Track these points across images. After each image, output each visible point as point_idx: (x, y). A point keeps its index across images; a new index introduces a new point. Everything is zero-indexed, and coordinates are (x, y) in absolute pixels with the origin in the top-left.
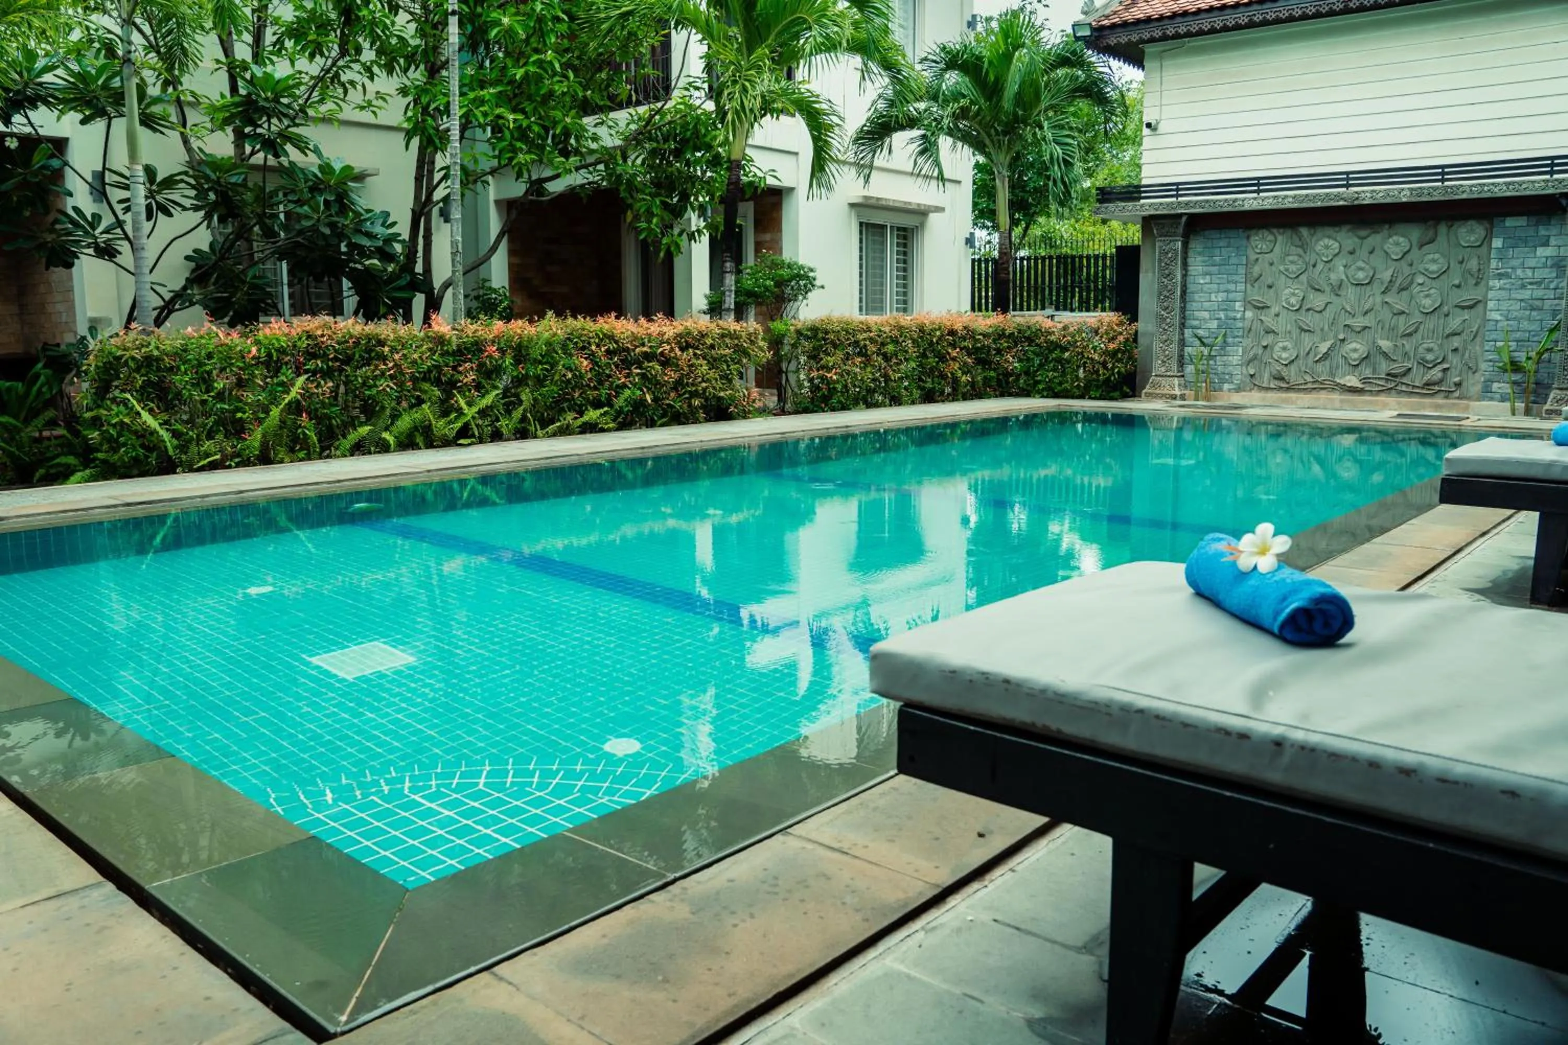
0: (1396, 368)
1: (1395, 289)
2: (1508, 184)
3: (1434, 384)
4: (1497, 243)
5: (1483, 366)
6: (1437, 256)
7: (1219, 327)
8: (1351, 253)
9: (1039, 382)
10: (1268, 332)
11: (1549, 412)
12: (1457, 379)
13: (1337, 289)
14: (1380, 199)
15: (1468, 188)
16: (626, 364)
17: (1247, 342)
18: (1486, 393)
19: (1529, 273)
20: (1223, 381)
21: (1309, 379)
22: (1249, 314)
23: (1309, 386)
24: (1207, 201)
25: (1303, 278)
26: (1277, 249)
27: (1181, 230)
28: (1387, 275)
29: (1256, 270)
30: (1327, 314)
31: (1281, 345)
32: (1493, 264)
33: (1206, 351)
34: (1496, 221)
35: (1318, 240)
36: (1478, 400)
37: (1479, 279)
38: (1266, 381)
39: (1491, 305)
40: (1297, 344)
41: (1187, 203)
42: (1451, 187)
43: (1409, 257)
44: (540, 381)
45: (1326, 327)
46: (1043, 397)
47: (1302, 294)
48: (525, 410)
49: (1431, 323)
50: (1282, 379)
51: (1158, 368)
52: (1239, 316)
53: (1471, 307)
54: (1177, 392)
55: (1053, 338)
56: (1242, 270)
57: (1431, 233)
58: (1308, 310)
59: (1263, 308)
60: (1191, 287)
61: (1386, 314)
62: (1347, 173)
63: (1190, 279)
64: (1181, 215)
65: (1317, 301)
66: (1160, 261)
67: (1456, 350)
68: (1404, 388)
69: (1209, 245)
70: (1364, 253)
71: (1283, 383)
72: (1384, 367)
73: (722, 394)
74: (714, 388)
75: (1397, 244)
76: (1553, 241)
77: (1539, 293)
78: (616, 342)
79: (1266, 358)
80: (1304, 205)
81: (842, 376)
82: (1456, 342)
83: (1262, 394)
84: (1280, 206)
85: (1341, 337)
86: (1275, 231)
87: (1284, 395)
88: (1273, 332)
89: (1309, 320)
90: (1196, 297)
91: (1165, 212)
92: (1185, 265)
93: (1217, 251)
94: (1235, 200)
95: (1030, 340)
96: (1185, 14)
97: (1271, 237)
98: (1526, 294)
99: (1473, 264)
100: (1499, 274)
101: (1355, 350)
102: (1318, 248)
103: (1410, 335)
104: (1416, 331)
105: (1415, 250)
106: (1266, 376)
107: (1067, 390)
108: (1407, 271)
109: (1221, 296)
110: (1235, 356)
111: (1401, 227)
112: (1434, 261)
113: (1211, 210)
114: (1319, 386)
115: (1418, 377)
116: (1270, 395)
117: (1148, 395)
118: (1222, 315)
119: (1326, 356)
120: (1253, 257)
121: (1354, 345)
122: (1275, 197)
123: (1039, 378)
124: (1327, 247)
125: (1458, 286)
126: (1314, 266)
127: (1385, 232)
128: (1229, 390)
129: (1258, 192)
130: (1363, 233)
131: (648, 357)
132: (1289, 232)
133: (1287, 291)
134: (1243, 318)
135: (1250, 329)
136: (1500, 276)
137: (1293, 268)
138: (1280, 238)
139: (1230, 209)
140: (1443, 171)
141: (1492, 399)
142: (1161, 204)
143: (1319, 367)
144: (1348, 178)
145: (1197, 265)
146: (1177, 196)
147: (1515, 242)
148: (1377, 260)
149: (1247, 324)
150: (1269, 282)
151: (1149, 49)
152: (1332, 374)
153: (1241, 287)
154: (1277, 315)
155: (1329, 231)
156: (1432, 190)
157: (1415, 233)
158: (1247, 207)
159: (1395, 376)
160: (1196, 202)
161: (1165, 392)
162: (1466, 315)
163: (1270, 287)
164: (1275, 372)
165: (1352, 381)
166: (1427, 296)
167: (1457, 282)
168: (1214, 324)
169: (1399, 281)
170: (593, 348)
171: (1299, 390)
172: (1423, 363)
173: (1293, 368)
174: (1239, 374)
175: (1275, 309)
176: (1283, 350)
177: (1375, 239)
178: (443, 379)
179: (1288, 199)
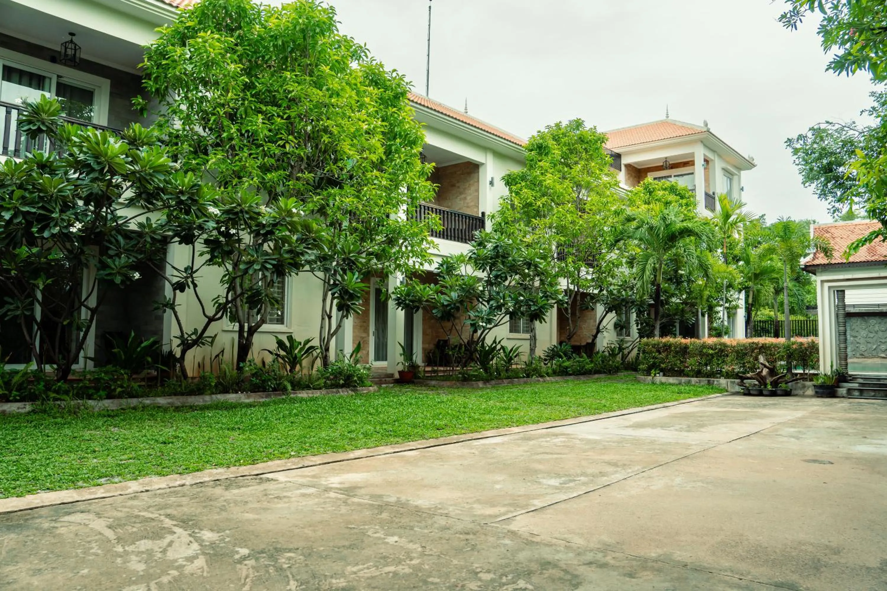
8: (880, 323)
10: (858, 343)
13: (876, 332)
17: (852, 346)
21: (871, 355)
22: (852, 339)
25: (867, 329)
26: (858, 322)
29: (853, 327)
30: (874, 338)
38: (858, 355)
40: (866, 346)
45: (874, 342)
47: (867, 334)
52: (849, 339)
58: (869, 337)
59: (856, 337)
65: (872, 335)
70: (883, 323)
71: (862, 356)
79: (858, 350)
80: (867, 312)
84: (861, 312)
85: (879, 344)
86: (857, 317)
87: (864, 359)
89: (869, 340)
101: (883, 348)
102: (870, 322)
110: (849, 350)
114: (874, 357)
116: (860, 359)
119: (875, 349)
120: (852, 324)
121: (883, 346)
122: (859, 310)
124: (873, 322)
126: (870, 326)
129: (854, 308)
130: (882, 319)
132: (862, 318)
133: (863, 333)
135: (852, 343)
137: (864, 327)
138: (859, 319)
143: (873, 352)
144: (879, 305)
152: (877, 354)
154: (860, 339)
155: (873, 318)
163: (857, 332)
164: (861, 353)
165: (883, 355)
171: (868, 358)
173: (866, 352)
174: (850, 354)
175: (859, 337)
176: (863, 347)
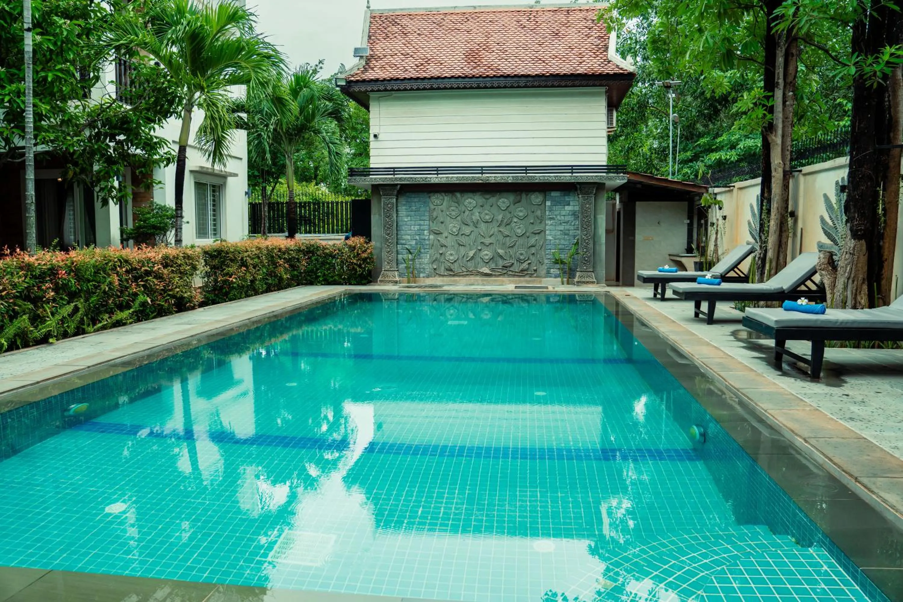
0: (506, 263)
1: (504, 224)
2: (555, 176)
3: (525, 270)
4: (548, 203)
5: (546, 261)
6: (522, 209)
7: (416, 244)
8: (482, 206)
9: (319, 276)
10: (442, 246)
11: (578, 282)
12: (535, 268)
13: (476, 224)
14: (499, 180)
15: (539, 177)
16: (136, 279)
17: (432, 251)
18: (548, 274)
19: (563, 217)
20: (420, 272)
21: (464, 270)
22: (432, 237)
23: (465, 273)
24: (411, 178)
25: (459, 218)
26: (444, 204)
27: (395, 192)
28: (500, 217)
29: (435, 214)
30: (472, 236)
31: (449, 252)
32: (547, 213)
33: (410, 256)
34: (547, 193)
35: (465, 200)
36: (545, 277)
37: (541, 220)
38: (442, 271)
39: (547, 232)
40: (458, 251)
41: (400, 179)
42: (531, 176)
43: (509, 209)
44: (89, 294)
45: (472, 244)
46: (322, 285)
47: (458, 227)
48: (82, 314)
49: (521, 241)
50: (451, 270)
51: (386, 266)
52: (427, 238)
53: (539, 233)
54: (397, 279)
55: (327, 251)
56: (427, 214)
57: (519, 197)
58: (462, 235)
59: (439, 234)
60: (400, 223)
61: (501, 237)
62: (482, 167)
63: (399, 219)
64: (397, 185)
65: (467, 230)
66: (384, 208)
67: (533, 254)
68: (511, 273)
69: (409, 200)
70: (487, 207)
71: (451, 272)
72: (501, 263)
73: (186, 295)
74: (182, 292)
75: (504, 202)
76: (571, 203)
77: (567, 227)
78: (130, 264)
79: (442, 259)
80: (462, 182)
81: (236, 279)
82: (533, 250)
83: (441, 278)
84: (450, 182)
85: (480, 248)
86: (443, 194)
87: (453, 278)
88: (445, 246)
89: (463, 240)
90: (403, 228)
91: (388, 183)
92: (397, 210)
93: (413, 204)
94: (426, 178)
95: (313, 253)
96: (398, 79)
97: (441, 197)
98: (562, 228)
99: (539, 213)
100: (550, 218)
101: (487, 255)
102: (466, 203)
103: (512, 247)
104: (514, 245)
105: (512, 205)
106: (443, 268)
107: (335, 280)
108: (509, 216)
109: (417, 227)
110: (426, 259)
111: (505, 194)
112: (521, 211)
113: (413, 182)
114: (470, 273)
115: (517, 267)
116: (445, 279)
117: (381, 281)
118: (417, 237)
119: (472, 258)
120: (432, 207)
121: (486, 252)
122: (447, 177)
123: (320, 274)
124: (470, 203)
125: (532, 224)
126: (464, 212)
127: (498, 196)
128: (424, 277)
129: (437, 174)
130: (487, 196)
131: (148, 273)
132: (450, 195)
133: (451, 225)
134: (429, 239)
135: (433, 245)
136: (551, 219)
137: (453, 213)
138: (446, 198)
139: (424, 182)
140: (526, 169)
141: (551, 277)
142: (386, 178)
143: (469, 264)
144: (482, 170)
145: (403, 211)
146: (394, 174)
147: (556, 203)
148: (494, 210)
149: (431, 242)
150: (442, 220)
151: (372, 95)
152: (476, 267)
153: (427, 223)
154: (446, 237)
155: (470, 195)
156: (522, 178)
157: (512, 197)
158: (432, 182)
159: (506, 267)
160: (405, 178)
161: (391, 279)
162: (537, 237)
163: (442, 223)
164: (447, 267)
165: (486, 270)
166: (519, 228)
167: (532, 221)
168: (414, 242)
169: (505, 221)
170: (118, 269)
171: (460, 276)
172: (519, 261)
173: (456, 264)
174: (428, 268)
175: (445, 234)
176: (451, 255)
177: (493, 200)
178: (32, 296)
179: (454, 178)
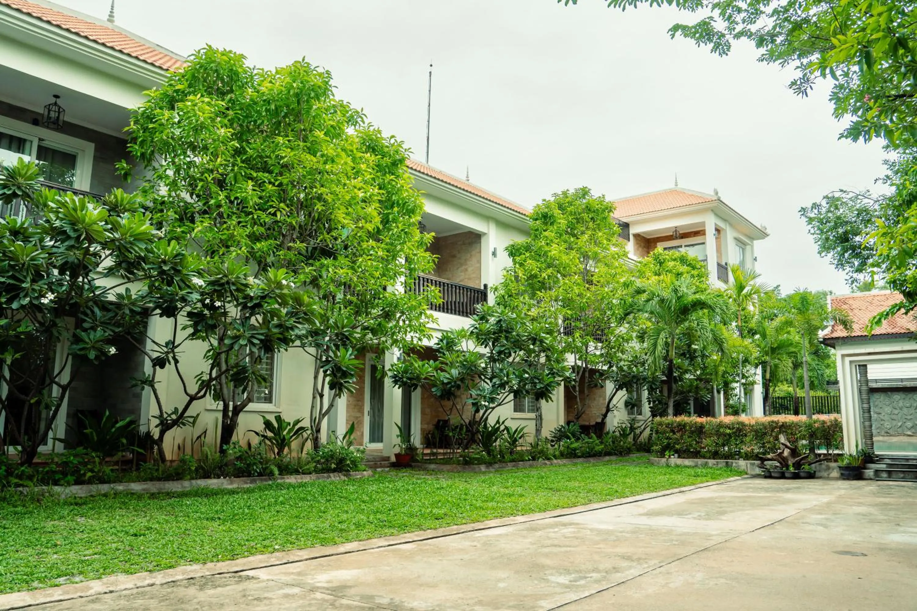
8: (904, 399)
10: (882, 420)
13: (901, 409)
14: (912, 385)
17: (876, 423)
21: (896, 433)
22: (875, 415)
25: (891, 405)
29: (876, 403)
30: (899, 415)
35: (893, 396)
38: (883, 433)
40: (891, 423)
45: (900, 419)
47: (891, 410)
58: (893, 414)
59: (880, 414)
65: (896, 412)
70: (907, 399)
71: (888, 434)
79: (882, 427)
80: (889, 387)
84: (884, 387)
85: (904, 421)
89: (894, 417)
101: (909, 425)
102: (894, 398)
114: (899, 435)
116: (885, 437)
119: (900, 427)
120: (875, 400)
121: (908, 423)
122: (882, 385)
124: (897, 398)
126: (893, 402)
127: (913, 393)
130: (907, 394)
132: (885, 393)
133: (886, 409)
137: (887, 403)
138: (882, 395)
143: (899, 430)
144: (902, 380)
148: (912, 401)
149: (875, 418)
150: (881, 406)
152: (903, 431)
154: (884, 416)
155: (897, 393)
158: (874, 387)
165: (909, 433)
171: (894, 436)
173: (891, 430)
174: (875, 432)
175: (883, 414)
176: (887, 425)
177: (910, 396)
179: (886, 385)
